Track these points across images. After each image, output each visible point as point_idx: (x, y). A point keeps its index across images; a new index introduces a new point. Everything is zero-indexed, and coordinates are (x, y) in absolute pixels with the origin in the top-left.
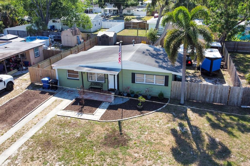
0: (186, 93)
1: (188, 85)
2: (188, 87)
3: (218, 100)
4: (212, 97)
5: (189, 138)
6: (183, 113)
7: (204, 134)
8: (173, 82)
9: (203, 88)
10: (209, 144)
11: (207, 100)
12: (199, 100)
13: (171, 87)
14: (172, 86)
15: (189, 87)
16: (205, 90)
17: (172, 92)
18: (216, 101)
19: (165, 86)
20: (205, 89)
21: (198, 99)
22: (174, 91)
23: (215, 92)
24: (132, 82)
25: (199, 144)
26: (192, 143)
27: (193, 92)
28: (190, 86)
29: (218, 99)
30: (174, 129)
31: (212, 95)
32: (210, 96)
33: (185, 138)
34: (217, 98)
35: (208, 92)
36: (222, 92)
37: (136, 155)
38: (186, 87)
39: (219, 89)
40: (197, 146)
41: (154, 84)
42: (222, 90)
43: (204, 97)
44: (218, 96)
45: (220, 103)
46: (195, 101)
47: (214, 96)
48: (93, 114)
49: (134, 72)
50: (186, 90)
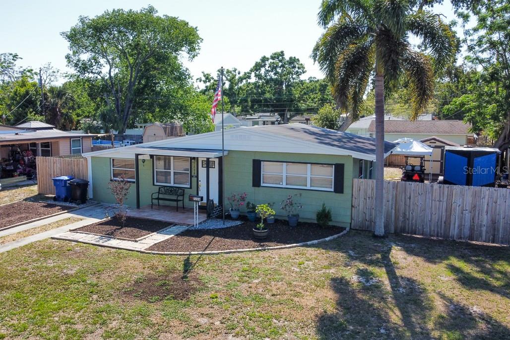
0: (394, 211)
1: (397, 191)
2: (396, 194)
3: (487, 232)
4: (467, 224)
5: (383, 299)
6: (379, 253)
7: (432, 295)
8: (356, 180)
9: (440, 195)
10: (447, 317)
11: (454, 232)
12: (430, 232)
13: (352, 195)
14: (354, 194)
15: (400, 195)
16: (445, 204)
17: (353, 209)
18: (481, 235)
19: (334, 193)
20: (445, 199)
21: (427, 230)
22: (359, 206)
23: (475, 206)
24: (254, 185)
25: (413, 315)
26: (388, 311)
27: (411, 209)
28: (403, 194)
29: (484, 229)
30: (342, 279)
31: (468, 216)
32: (462, 219)
33: (370, 299)
34: (481, 226)
35: (455, 209)
36: (496, 207)
37: (203, 321)
38: (393, 195)
39: (484, 198)
40: (406, 317)
41: (308, 187)
42: (496, 203)
43: (443, 223)
44: (485, 219)
45: (493, 242)
46: (418, 236)
47: (473, 219)
48: (137, 239)
49: (256, 158)
50: (392, 205)
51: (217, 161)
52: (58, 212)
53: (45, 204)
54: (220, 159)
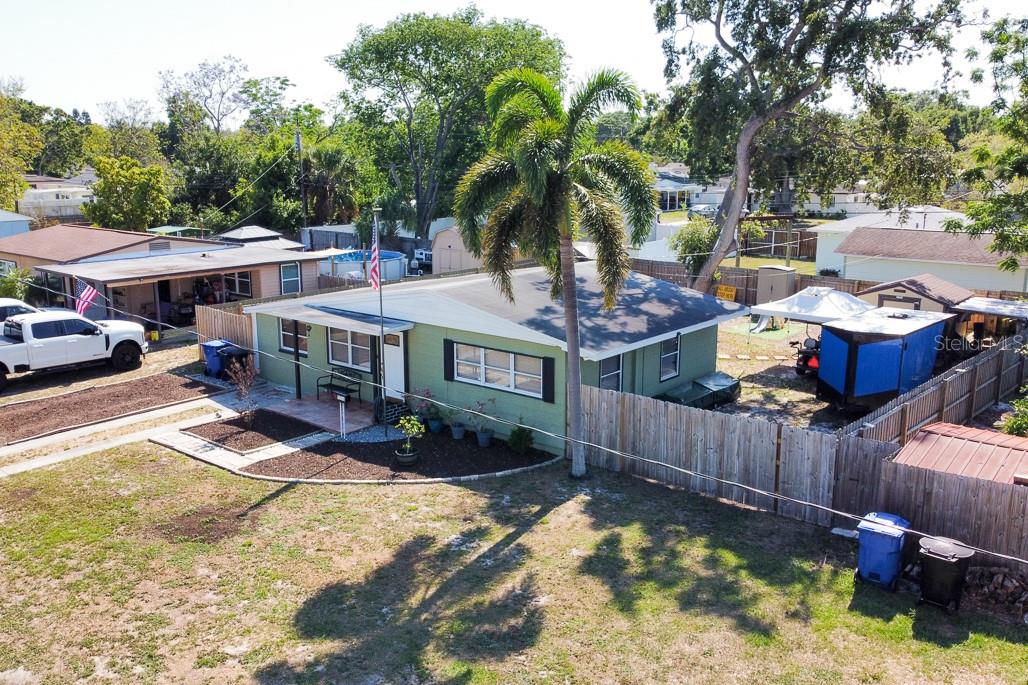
0: (618, 439)
1: (623, 406)
2: (622, 414)
4: (712, 470)
12: (667, 476)
13: (566, 407)
15: (628, 414)
16: (683, 435)
18: (731, 490)
19: (542, 402)
21: (662, 473)
23: (722, 444)
24: (446, 378)
27: (642, 437)
28: (632, 412)
31: (713, 459)
32: (705, 461)
34: (731, 475)
35: (696, 445)
36: (749, 447)
38: (617, 414)
39: (734, 431)
41: (511, 389)
42: (750, 442)
44: (736, 466)
45: (747, 503)
46: (652, 481)
47: (720, 464)
48: (244, 452)
49: (449, 338)
50: (616, 427)
51: (401, 335)
52: (197, 395)
53: (188, 381)
54: (406, 333)
